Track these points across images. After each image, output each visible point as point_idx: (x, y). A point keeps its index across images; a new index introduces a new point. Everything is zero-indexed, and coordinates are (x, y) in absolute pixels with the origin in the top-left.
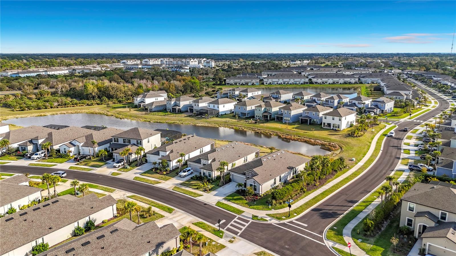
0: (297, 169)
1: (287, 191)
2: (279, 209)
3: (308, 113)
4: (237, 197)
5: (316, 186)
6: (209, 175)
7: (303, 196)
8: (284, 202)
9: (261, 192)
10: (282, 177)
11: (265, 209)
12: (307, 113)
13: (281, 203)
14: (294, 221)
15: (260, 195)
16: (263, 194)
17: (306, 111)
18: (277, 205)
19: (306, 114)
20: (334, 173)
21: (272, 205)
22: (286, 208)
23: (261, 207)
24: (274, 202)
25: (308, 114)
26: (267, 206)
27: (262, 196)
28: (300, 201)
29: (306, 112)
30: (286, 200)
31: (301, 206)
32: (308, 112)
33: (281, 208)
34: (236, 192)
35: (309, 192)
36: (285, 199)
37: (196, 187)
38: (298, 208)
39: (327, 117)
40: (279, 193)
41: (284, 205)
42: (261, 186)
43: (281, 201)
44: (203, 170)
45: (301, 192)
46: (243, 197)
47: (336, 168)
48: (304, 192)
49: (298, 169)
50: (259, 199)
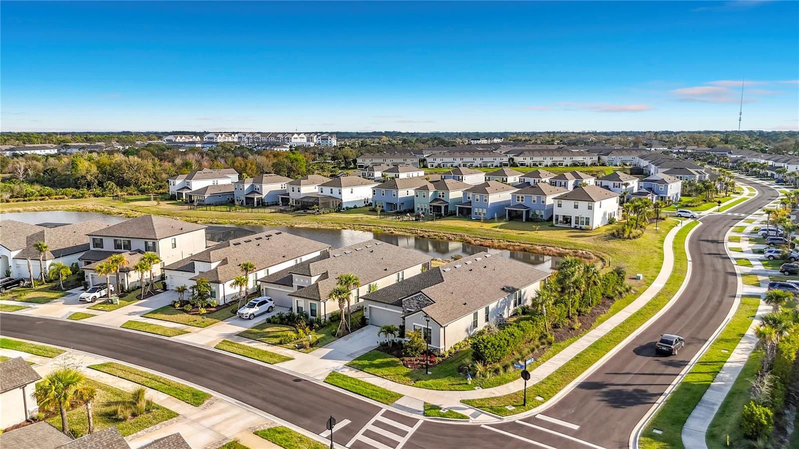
0: (522, 293)
1: (511, 340)
2: (493, 385)
3: (522, 197)
4: (381, 360)
5: (574, 329)
7: (548, 353)
8: (505, 368)
9: (442, 347)
10: (490, 310)
11: (457, 387)
12: (520, 199)
13: (497, 371)
14: (539, 417)
15: (442, 352)
16: (447, 350)
17: (517, 195)
18: (488, 375)
19: (518, 200)
20: (607, 302)
21: (474, 376)
22: (511, 383)
23: (445, 382)
24: (479, 367)
25: (522, 201)
27: (447, 355)
28: (544, 364)
29: (518, 197)
30: (510, 363)
31: (548, 378)
32: (523, 195)
33: (500, 384)
34: (378, 349)
35: (562, 344)
36: (507, 360)
38: (543, 382)
39: (564, 202)
40: (492, 344)
41: (506, 376)
42: (442, 330)
43: (498, 365)
45: (543, 344)
46: (397, 360)
47: (609, 292)
48: (550, 344)
49: (524, 294)
50: (440, 363)
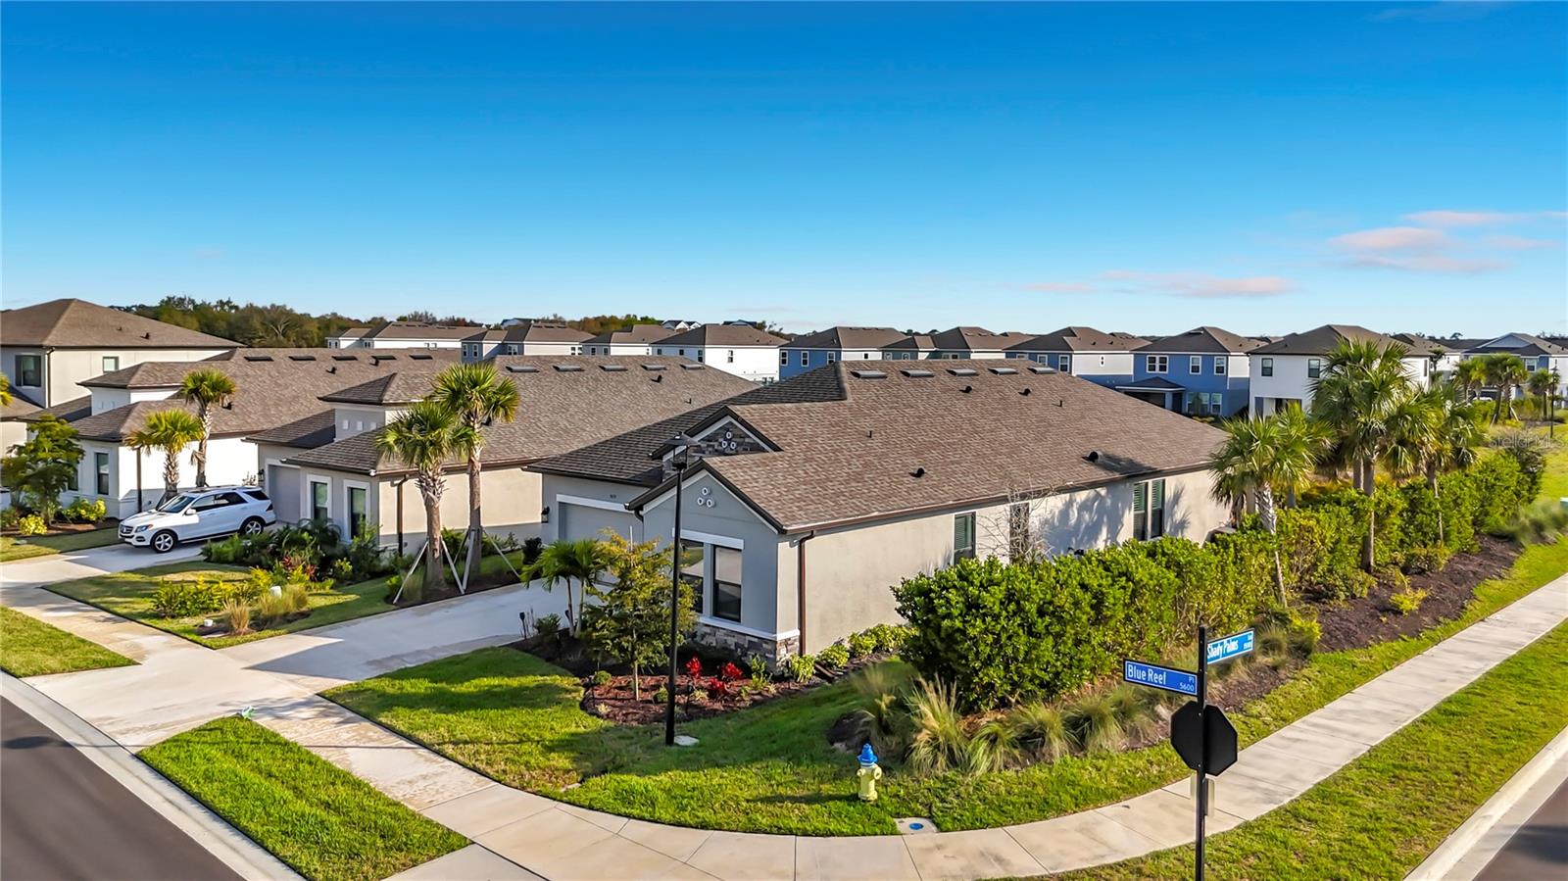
0: (1169, 494)
1: (1116, 595)
2: (1001, 812)
4: (496, 681)
5: (1398, 612)
6: (354, 518)
7: (1296, 687)
8: (1081, 728)
9: (786, 632)
10: (1034, 522)
11: (792, 816)
12: (1158, 363)
13: (1031, 742)
15: (783, 654)
16: (813, 651)
17: (1150, 354)
18: (982, 759)
19: (1152, 368)
20: (1498, 548)
21: (897, 760)
22: (1109, 810)
23: (740, 783)
24: (934, 713)
26: (837, 777)
27: (807, 672)
29: (1152, 360)
30: (1108, 708)
31: (1323, 793)
33: (1045, 808)
34: (521, 646)
35: (1358, 656)
36: (1087, 694)
37: (146, 605)
38: (1292, 814)
39: (1279, 363)
40: (1010, 596)
41: (1085, 771)
42: (786, 552)
43: (1040, 712)
44: (311, 477)
45: (1269, 646)
46: (566, 682)
47: (1497, 519)
48: (1302, 651)
49: (1177, 498)
50: (761, 702)
